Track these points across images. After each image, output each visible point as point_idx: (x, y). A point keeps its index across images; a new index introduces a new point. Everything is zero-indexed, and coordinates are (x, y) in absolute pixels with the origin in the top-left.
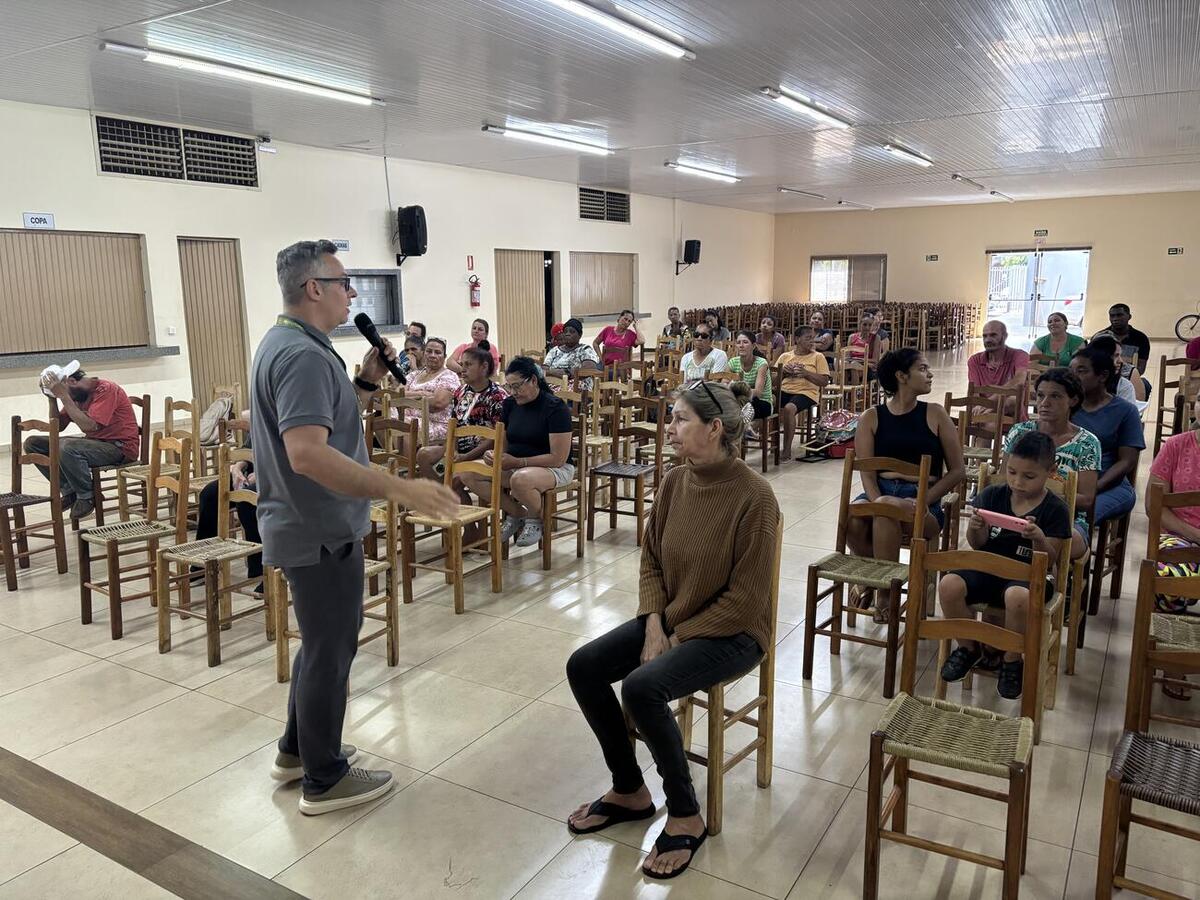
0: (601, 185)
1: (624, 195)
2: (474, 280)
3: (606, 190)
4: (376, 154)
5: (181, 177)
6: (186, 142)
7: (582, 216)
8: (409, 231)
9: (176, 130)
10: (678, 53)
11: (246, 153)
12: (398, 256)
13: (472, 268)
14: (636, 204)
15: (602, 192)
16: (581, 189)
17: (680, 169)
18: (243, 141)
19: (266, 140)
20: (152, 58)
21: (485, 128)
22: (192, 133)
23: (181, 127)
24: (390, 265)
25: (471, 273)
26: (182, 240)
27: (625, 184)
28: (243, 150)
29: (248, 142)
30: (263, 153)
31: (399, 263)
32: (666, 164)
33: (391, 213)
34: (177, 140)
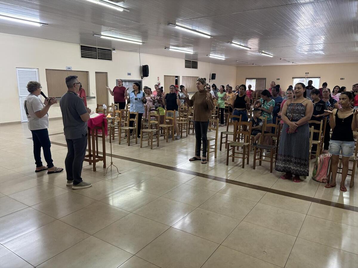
0: (190, 59)
1: (196, 62)
2: (159, 83)
3: (192, 61)
4: (138, 52)
5: (96, 58)
6: (98, 51)
7: (185, 67)
8: (145, 71)
9: (96, 48)
10: (209, 37)
11: (110, 53)
12: (142, 77)
13: (158, 80)
14: (199, 64)
15: (191, 61)
16: (186, 60)
17: (210, 57)
18: (109, 50)
19: (114, 50)
20: (102, 37)
21: (165, 48)
22: (99, 49)
23: (97, 47)
24: (139, 79)
25: (159, 81)
26: (96, 73)
27: (197, 59)
28: (109, 52)
29: (110, 50)
30: (113, 52)
31: (142, 79)
32: (207, 55)
33: (141, 66)
34: (96, 50)
